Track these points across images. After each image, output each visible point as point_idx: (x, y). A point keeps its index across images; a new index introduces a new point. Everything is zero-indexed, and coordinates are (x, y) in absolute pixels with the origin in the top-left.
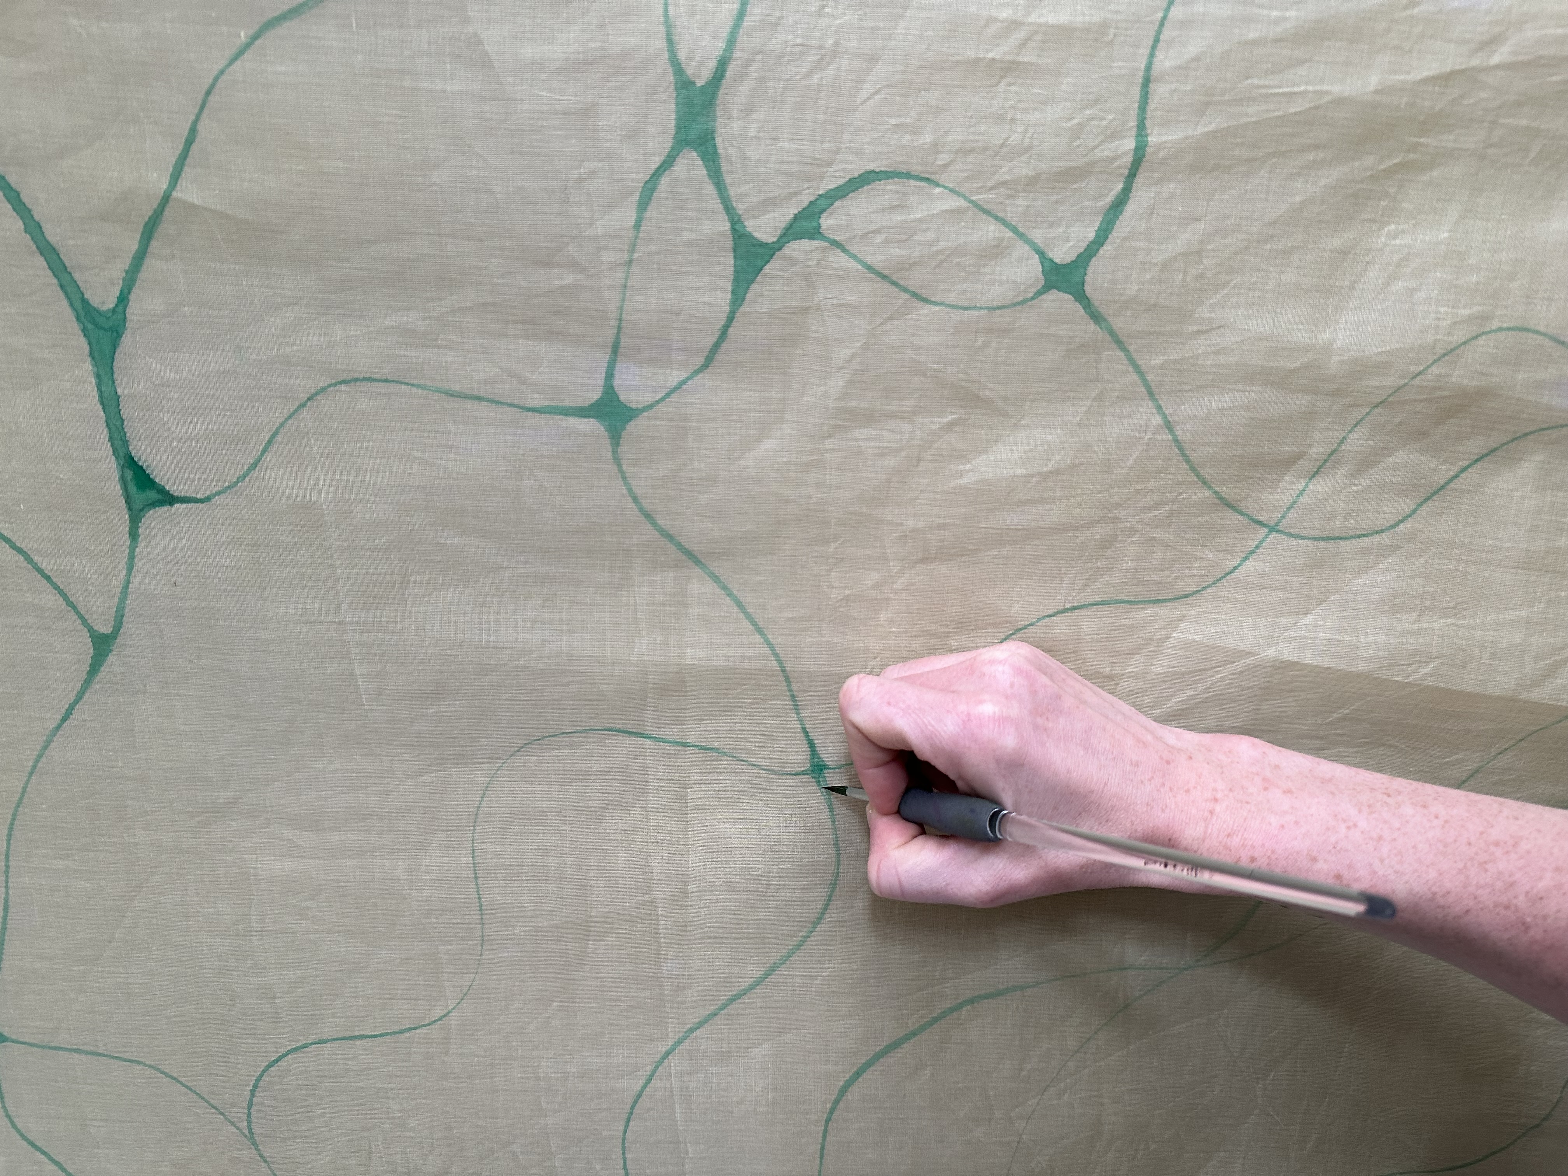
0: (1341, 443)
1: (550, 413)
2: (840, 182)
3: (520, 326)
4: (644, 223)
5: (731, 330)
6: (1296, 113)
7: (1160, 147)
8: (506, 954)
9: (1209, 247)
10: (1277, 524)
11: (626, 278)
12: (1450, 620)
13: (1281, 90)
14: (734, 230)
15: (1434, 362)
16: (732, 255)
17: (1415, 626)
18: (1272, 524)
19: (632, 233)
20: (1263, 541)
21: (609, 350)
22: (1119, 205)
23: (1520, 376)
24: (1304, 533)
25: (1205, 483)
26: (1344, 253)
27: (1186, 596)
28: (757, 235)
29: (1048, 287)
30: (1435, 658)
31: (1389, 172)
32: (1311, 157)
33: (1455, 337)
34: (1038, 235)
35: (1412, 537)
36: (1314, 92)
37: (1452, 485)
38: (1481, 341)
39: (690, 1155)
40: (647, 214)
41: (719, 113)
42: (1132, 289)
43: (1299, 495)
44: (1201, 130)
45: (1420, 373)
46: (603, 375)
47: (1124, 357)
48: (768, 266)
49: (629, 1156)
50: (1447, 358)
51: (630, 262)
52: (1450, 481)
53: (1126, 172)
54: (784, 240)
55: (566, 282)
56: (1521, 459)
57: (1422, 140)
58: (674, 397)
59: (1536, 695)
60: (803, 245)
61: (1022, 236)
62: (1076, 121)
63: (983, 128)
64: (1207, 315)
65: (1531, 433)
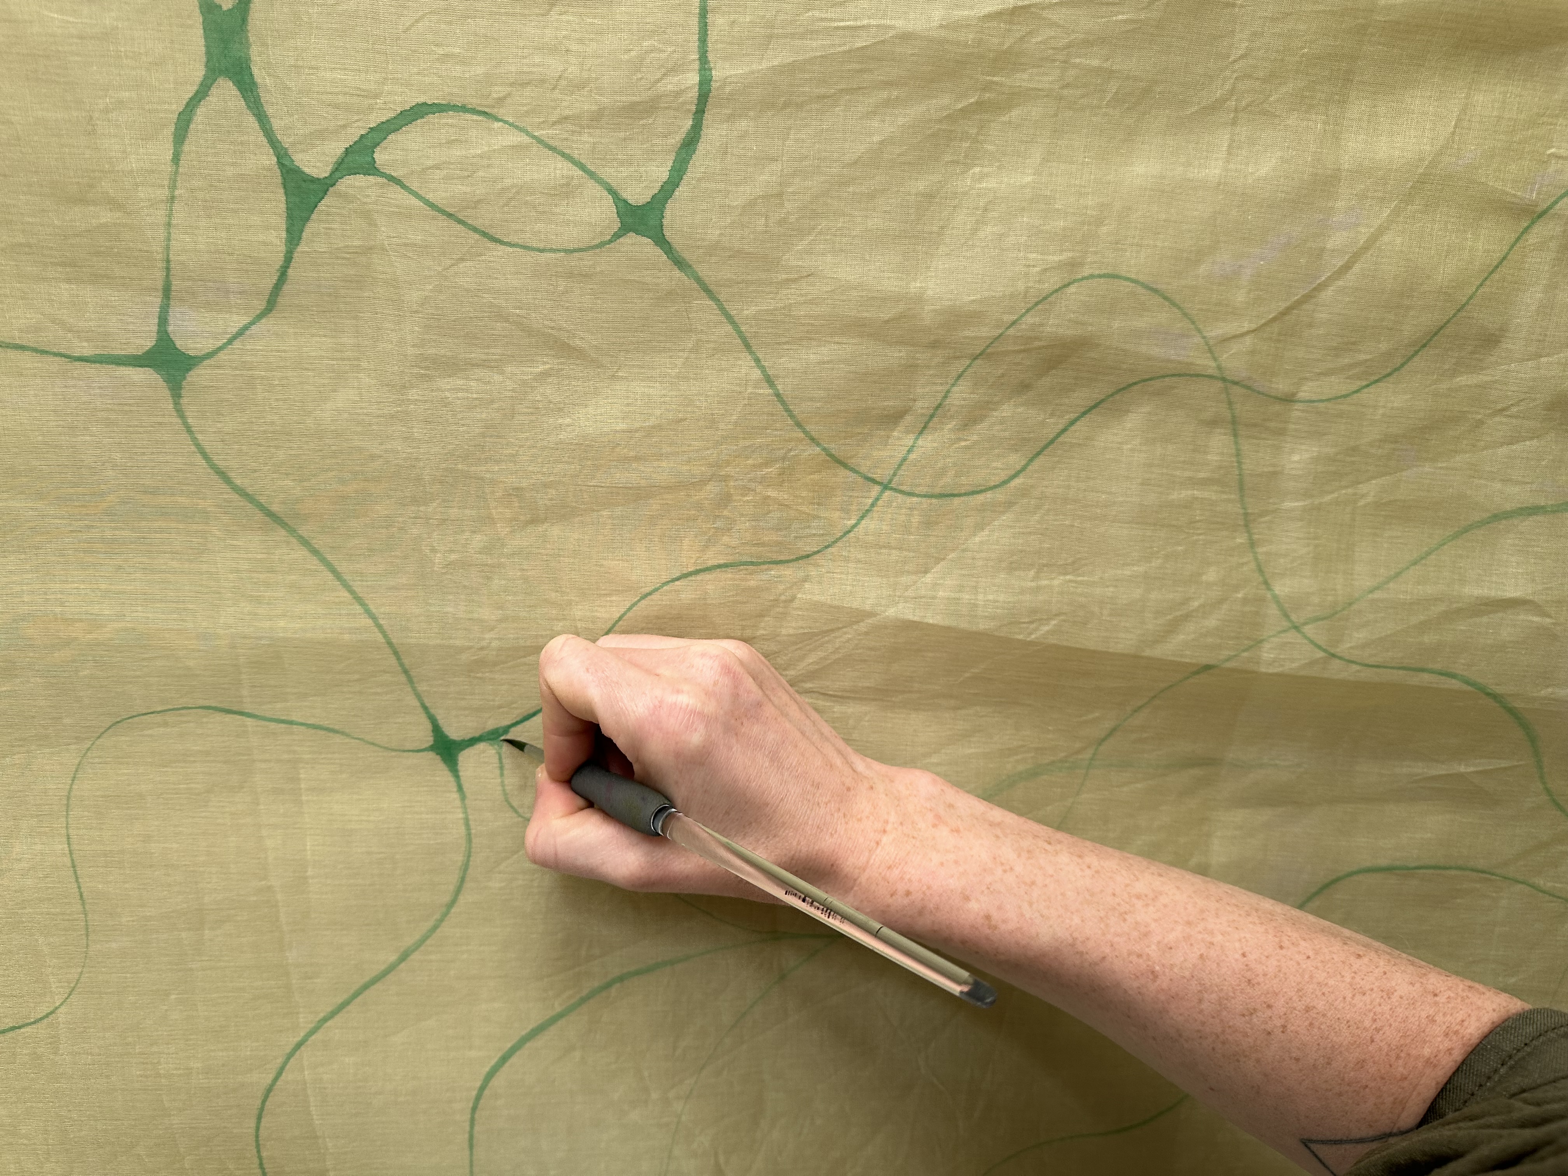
0: (945, 397)
1: (101, 362)
2: (392, 115)
3: (60, 269)
4: (183, 157)
5: (290, 271)
6: (863, 48)
7: (725, 82)
8: (114, 945)
9: (790, 190)
10: (890, 481)
11: (170, 216)
12: (1068, 577)
13: (842, 24)
14: (280, 164)
15: (1028, 310)
16: (282, 191)
17: (1033, 584)
18: (885, 482)
19: (169, 168)
20: (877, 499)
21: (160, 294)
22: (690, 143)
23: (1116, 324)
24: (917, 490)
25: (812, 439)
26: (929, 196)
27: (808, 556)
28: (307, 170)
29: (625, 229)
30: (1056, 615)
31: (965, 112)
32: (885, 94)
33: (1047, 285)
34: (608, 173)
35: (1024, 492)
36: (878, 26)
37: (1060, 439)
38: (1072, 289)
39: (331, 1151)
40: (186, 148)
41: (251, 40)
42: (713, 234)
43: (909, 452)
44: (765, 65)
45: (1014, 323)
46: (156, 321)
47: (715, 307)
48: (323, 202)
49: (264, 1154)
50: (1040, 307)
51: (173, 198)
52: (1059, 435)
53: (694, 108)
54: (338, 174)
55: (103, 220)
56: (1128, 411)
57: (995, 79)
58: (237, 344)
59: (1157, 652)
60: (359, 180)
61: (592, 175)
62: (633, 53)
63: (537, 59)
64: (795, 263)
65: (1135, 383)
